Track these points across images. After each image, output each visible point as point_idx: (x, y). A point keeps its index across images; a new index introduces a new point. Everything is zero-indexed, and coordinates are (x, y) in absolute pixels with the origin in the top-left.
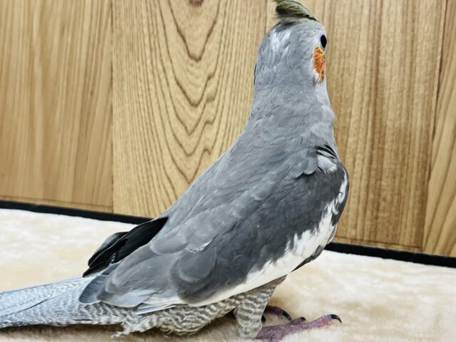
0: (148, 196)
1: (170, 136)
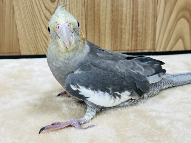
0: (37, 45)
1: (43, 17)
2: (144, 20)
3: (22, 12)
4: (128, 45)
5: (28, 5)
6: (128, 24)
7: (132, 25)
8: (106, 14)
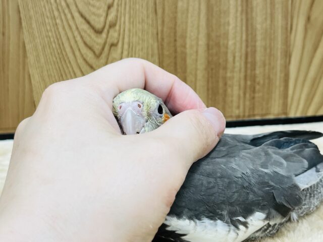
2: (267, 62)
3: (41, 54)
4: (238, 107)
5: (52, 40)
6: (237, 69)
7: (246, 71)
8: (197, 52)
